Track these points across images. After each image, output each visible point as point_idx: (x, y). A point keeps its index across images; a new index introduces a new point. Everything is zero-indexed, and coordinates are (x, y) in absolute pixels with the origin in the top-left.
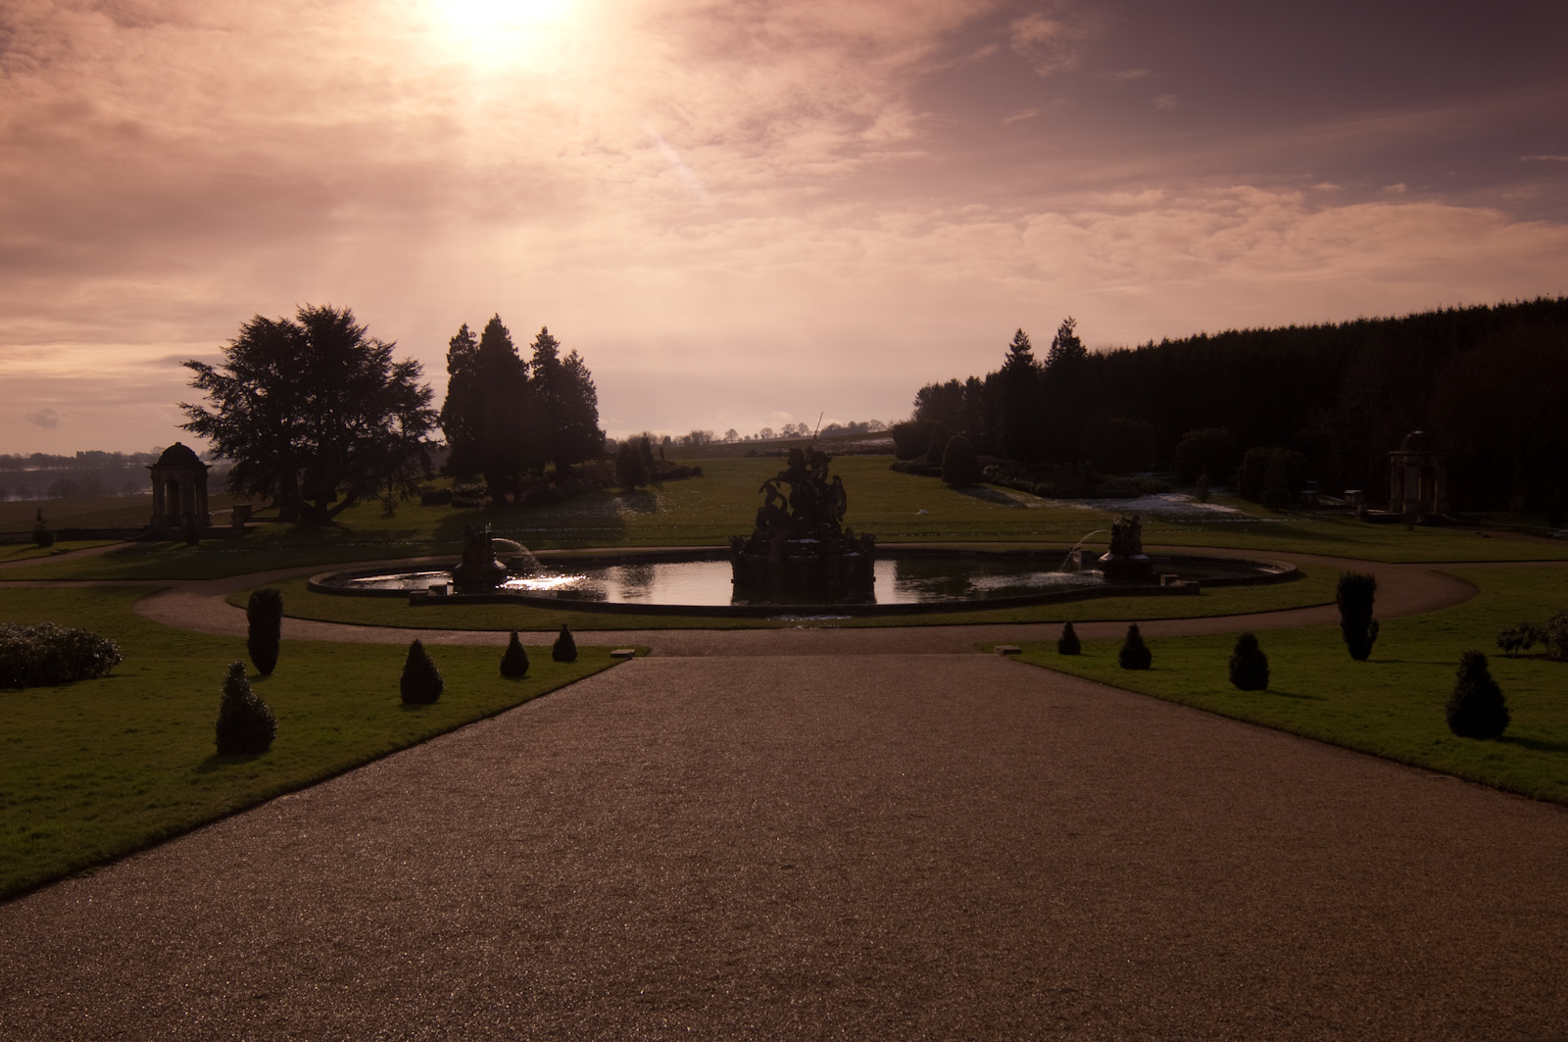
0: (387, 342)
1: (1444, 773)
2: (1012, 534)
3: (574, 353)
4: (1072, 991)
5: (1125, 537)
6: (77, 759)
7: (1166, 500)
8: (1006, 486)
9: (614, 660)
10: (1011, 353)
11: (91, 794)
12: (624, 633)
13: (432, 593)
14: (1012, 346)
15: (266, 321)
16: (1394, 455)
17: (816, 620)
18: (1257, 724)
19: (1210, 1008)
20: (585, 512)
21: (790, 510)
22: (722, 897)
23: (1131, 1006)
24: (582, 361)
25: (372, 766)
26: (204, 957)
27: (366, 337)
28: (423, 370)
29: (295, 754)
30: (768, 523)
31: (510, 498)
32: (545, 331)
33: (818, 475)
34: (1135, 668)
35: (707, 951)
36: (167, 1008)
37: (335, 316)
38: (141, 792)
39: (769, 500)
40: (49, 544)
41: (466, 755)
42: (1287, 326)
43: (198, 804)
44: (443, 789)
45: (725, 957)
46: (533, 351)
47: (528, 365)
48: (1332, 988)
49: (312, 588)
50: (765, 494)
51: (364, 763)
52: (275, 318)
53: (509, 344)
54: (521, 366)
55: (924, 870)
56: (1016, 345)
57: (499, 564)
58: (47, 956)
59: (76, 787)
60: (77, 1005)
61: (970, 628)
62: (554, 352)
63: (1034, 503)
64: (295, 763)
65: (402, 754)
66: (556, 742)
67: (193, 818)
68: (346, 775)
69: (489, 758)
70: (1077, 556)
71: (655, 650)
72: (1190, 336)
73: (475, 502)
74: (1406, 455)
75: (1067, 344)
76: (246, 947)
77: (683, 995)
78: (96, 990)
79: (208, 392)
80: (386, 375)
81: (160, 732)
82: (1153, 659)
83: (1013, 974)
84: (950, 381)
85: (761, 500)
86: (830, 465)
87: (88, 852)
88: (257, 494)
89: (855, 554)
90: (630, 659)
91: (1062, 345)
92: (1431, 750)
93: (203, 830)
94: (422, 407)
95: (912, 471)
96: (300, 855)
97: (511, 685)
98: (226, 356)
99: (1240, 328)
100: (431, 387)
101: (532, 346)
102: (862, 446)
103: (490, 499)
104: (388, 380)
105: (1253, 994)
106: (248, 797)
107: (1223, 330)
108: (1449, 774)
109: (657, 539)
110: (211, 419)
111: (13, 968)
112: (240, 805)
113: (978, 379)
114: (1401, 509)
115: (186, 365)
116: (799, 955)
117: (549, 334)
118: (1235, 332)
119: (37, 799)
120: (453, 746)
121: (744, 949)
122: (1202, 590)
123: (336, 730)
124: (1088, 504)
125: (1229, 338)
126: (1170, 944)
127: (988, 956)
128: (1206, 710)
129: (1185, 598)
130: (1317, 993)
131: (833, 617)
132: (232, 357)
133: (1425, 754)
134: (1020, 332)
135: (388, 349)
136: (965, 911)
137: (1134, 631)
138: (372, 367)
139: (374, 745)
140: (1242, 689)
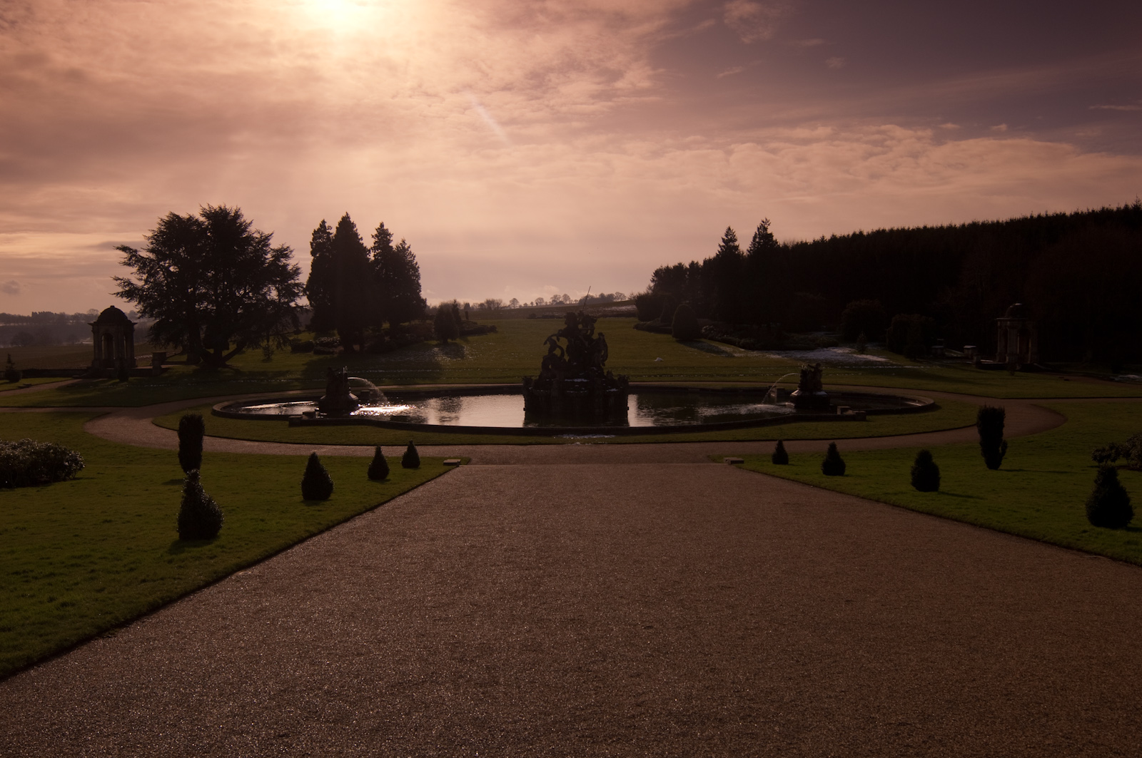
0: (267, 232)
1: (1096, 554)
2: (725, 376)
3: (404, 242)
4: (908, 724)
5: (810, 379)
6: (73, 543)
7: (835, 352)
8: (719, 341)
9: (447, 468)
10: (724, 244)
11: (93, 571)
12: (450, 447)
13: (305, 418)
14: (723, 239)
15: (178, 217)
16: (1000, 320)
17: (589, 438)
18: (940, 517)
19: (1016, 737)
20: (412, 359)
21: (567, 358)
22: (610, 652)
23: (956, 736)
24: (409, 247)
25: (296, 548)
26: (226, 703)
27: (252, 229)
28: (293, 253)
29: (239, 539)
30: (550, 367)
31: (357, 347)
32: (382, 225)
33: (587, 332)
34: (835, 474)
35: (616, 695)
36: (213, 745)
37: (229, 213)
38: (132, 570)
39: (551, 350)
40: (17, 380)
41: (365, 540)
42: (921, 226)
43: (179, 578)
44: (358, 566)
45: (633, 700)
46: (373, 240)
47: (369, 251)
48: (1100, 721)
49: (215, 413)
50: (548, 345)
51: (290, 546)
52: (183, 214)
53: (356, 235)
54: (365, 251)
55: (752, 629)
56: (726, 238)
57: (353, 396)
58: (102, 701)
59: (80, 565)
60: (141, 743)
61: (702, 444)
62: (389, 241)
63: (740, 353)
64: (240, 546)
65: (315, 539)
66: (429, 530)
67: (179, 590)
68: (280, 555)
69: (383, 542)
70: (773, 392)
71: (474, 460)
72: (851, 234)
73: (331, 350)
74: (1009, 320)
75: (764, 238)
76: (256, 695)
77: (613, 731)
78: (151, 731)
79: (135, 269)
80: (266, 257)
81: (128, 522)
82: (846, 468)
83: (856, 710)
84: (677, 264)
85: (545, 349)
86: (595, 325)
87: (108, 617)
88: (171, 344)
89: (614, 390)
90: (458, 466)
91: (760, 239)
92: (1082, 537)
93: (186, 599)
94: (292, 281)
95: (650, 329)
96: (269, 619)
97: (377, 486)
98: (148, 242)
99: (887, 228)
100: (299, 266)
101: (373, 236)
102: (613, 311)
103: (341, 348)
104: (268, 261)
105: (1043, 726)
106: (215, 573)
107: (875, 228)
108: (1100, 555)
109: (466, 378)
110: (136, 289)
111: (80, 712)
112: (210, 579)
113: (697, 263)
114: (1005, 358)
115: (118, 248)
116: (689, 698)
117: (385, 228)
118: (884, 231)
119: (52, 575)
120: (352, 533)
121: (644, 693)
122: (868, 417)
123: (262, 520)
124: (779, 354)
125: (880, 234)
126: (964, 687)
127: (831, 697)
128: (898, 506)
129: (856, 423)
130: (1090, 725)
131: (602, 436)
132: (152, 243)
133: (1078, 540)
134: (729, 229)
135: (267, 238)
136: (797, 661)
137: (833, 447)
138: (256, 251)
139: (295, 532)
140: (920, 491)
